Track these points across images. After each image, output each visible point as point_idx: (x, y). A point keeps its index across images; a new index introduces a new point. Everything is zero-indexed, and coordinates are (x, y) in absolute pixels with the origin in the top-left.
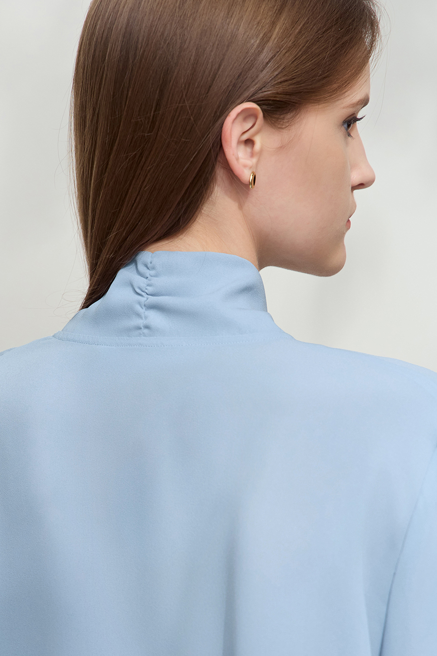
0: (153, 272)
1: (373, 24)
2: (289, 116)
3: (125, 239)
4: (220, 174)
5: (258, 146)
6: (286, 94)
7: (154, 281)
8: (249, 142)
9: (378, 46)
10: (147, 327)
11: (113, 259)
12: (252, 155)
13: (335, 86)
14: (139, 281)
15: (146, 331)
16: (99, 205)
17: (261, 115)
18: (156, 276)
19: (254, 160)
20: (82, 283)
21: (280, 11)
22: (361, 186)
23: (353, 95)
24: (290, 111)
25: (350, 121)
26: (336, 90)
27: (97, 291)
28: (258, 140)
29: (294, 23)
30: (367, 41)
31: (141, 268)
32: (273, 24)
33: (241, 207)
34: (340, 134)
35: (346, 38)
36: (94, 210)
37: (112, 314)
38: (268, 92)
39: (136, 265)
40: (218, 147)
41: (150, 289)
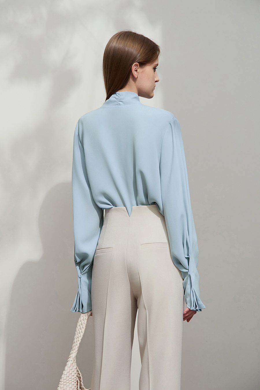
0: (119, 95)
1: (159, 51)
2: (144, 66)
3: (114, 89)
4: (131, 76)
5: (138, 71)
6: (143, 61)
7: (120, 97)
8: (136, 71)
9: (160, 54)
10: (119, 104)
11: (112, 92)
12: (137, 73)
13: (152, 61)
14: (117, 97)
15: (119, 105)
16: (109, 82)
17: (139, 65)
18: (120, 96)
19: (137, 74)
20: (105, 96)
21: (142, 47)
22: (156, 81)
23: (155, 63)
24: (144, 65)
25: (155, 69)
26: (153, 61)
27: (108, 98)
28: (138, 70)
29: (145, 48)
30: (158, 53)
31: (117, 94)
32: (141, 49)
33: (135, 83)
34: (153, 70)
35: (154, 52)
36: (108, 84)
37: (111, 102)
38: (140, 61)
39: (116, 94)
40: (131, 71)
41: (119, 99)
